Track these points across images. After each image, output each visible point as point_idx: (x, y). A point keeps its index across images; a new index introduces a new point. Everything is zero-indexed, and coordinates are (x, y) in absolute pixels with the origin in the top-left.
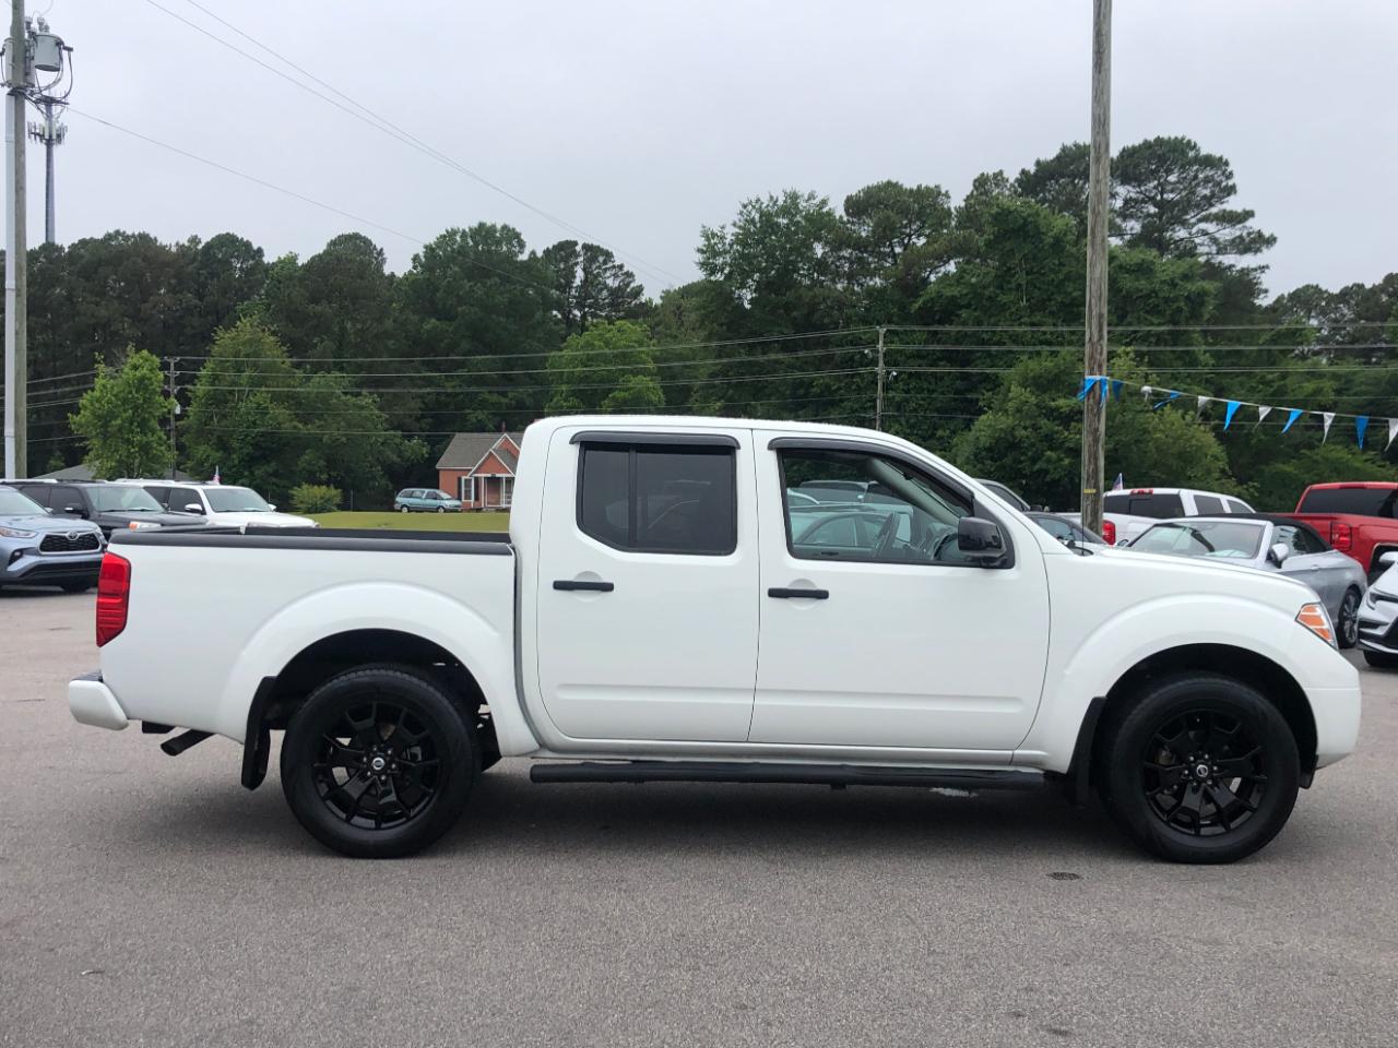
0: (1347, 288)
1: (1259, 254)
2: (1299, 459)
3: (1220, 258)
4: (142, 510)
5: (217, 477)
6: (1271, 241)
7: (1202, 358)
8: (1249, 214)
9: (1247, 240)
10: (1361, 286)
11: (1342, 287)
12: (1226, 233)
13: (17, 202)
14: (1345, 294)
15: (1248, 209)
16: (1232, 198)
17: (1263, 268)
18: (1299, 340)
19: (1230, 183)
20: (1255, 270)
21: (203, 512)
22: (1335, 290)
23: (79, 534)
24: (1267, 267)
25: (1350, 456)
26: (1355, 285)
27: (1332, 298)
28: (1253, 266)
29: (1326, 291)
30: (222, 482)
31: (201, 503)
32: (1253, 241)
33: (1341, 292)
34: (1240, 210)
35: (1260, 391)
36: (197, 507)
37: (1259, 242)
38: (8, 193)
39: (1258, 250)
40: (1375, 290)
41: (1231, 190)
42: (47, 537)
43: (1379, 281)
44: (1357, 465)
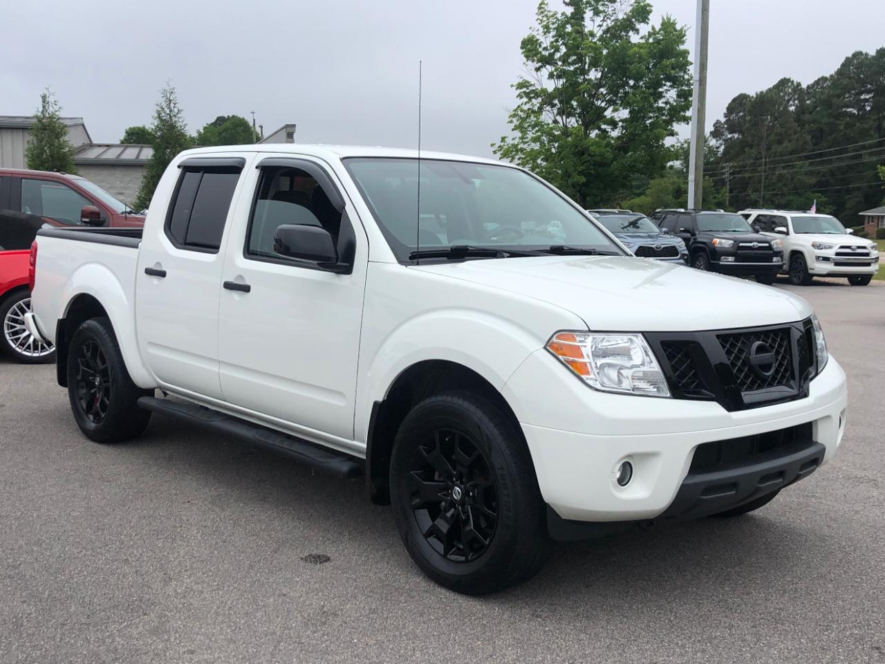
4: (734, 231)
5: (814, 208)
13: (703, 19)
21: (787, 233)
23: (663, 246)
30: (818, 211)
31: (786, 226)
36: (784, 229)
38: (697, 14)
42: (640, 247)
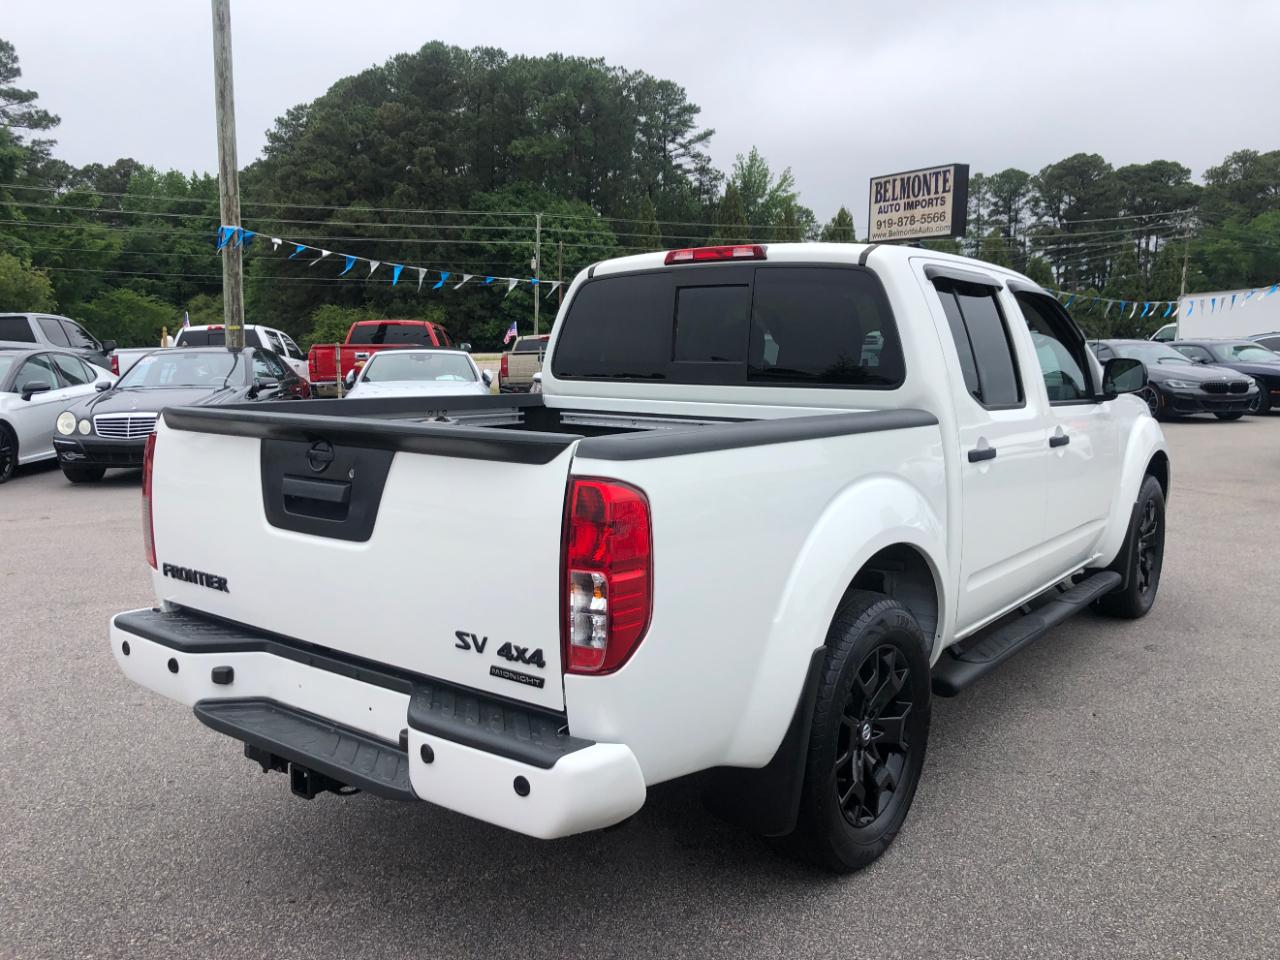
0: (88, 166)
1: (47, 130)
2: (99, 299)
3: (12, 129)
6: (56, 121)
7: (15, 213)
8: (34, 95)
9: (36, 117)
10: (99, 166)
11: (85, 165)
12: (15, 109)
14: (88, 171)
15: (32, 90)
16: (17, 79)
17: (52, 142)
18: (88, 203)
19: (15, 66)
20: (45, 143)
22: (80, 167)
24: (55, 142)
25: (140, 298)
26: (94, 164)
27: (76, 173)
28: (43, 139)
29: (72, 167)
32: (41, 119)
33: (85, 169)
34: (25, 90)
35: (60, 244)
37: (44, 120)
39: (46, 127)
40: (110, 170)
41: (17, 72)
43: (113, 163)
44: (146, 304)
